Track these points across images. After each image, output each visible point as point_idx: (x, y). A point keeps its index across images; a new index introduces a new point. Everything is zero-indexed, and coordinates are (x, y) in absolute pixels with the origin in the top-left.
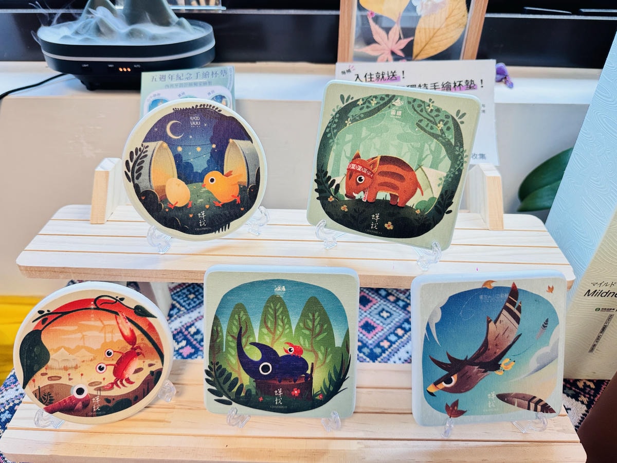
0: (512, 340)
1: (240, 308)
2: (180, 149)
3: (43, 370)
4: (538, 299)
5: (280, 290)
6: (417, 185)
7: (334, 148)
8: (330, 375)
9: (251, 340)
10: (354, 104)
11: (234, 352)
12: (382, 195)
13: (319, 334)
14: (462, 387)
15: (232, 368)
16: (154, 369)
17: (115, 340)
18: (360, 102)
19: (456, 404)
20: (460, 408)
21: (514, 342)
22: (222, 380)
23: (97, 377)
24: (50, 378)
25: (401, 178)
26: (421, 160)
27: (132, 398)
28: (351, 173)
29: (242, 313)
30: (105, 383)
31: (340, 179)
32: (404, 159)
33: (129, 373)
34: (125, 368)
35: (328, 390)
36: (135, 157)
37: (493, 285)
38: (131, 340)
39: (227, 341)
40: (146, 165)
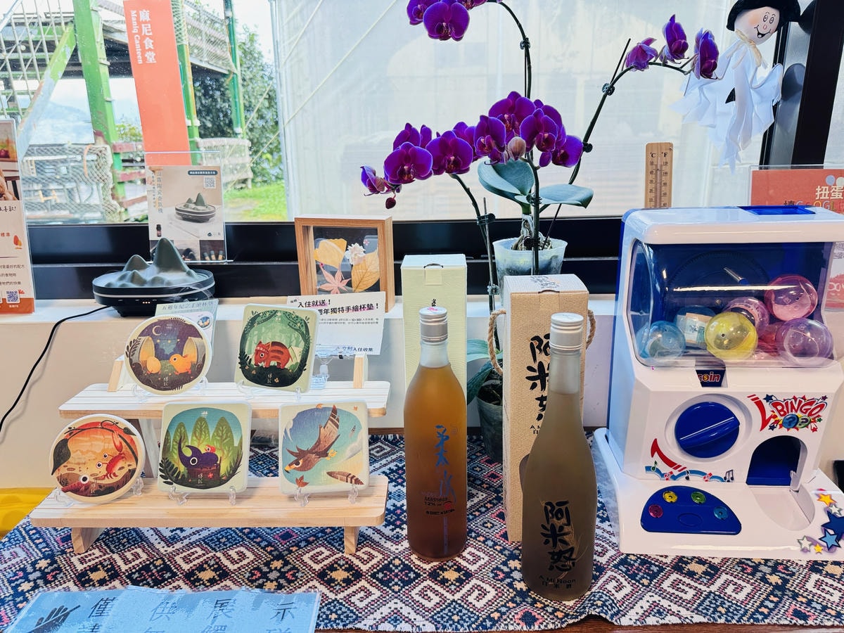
0: (334, 438)
1: (181, 425)
2: (158, 341)
3: (65, 464)
4: (349, 414)
5: (204, 414)
6: (289, 356)
7: (249, 338)
8: (230, 463)
9: (187, 444)
10: (258, 315)
11: (176, 452)
12: (273, 363)
13: (226, 439)
14: (306, 467)
15: (174, 461)
16: (131, 468)
17: (110, 447)
18: (261, 314)
19: (302, 478)
20: (305, 481)
21: (336, 439)
22: (168, 469)
23: (96, 470)
24: (68, 469)
25: (282, 353)
26: (291, 342)
27: (115, 486)
28: (257, 352)
29: (182, 429)
30: (100, 475)
31: (252, 356)
32: (283, 343)
33: (116, 470)
34: (113, 467)
35: (229, 473)
36: (133, 344)
37: (322, 406)
38: (119, 448)
39: (173, 445)
40: (138, 349)
